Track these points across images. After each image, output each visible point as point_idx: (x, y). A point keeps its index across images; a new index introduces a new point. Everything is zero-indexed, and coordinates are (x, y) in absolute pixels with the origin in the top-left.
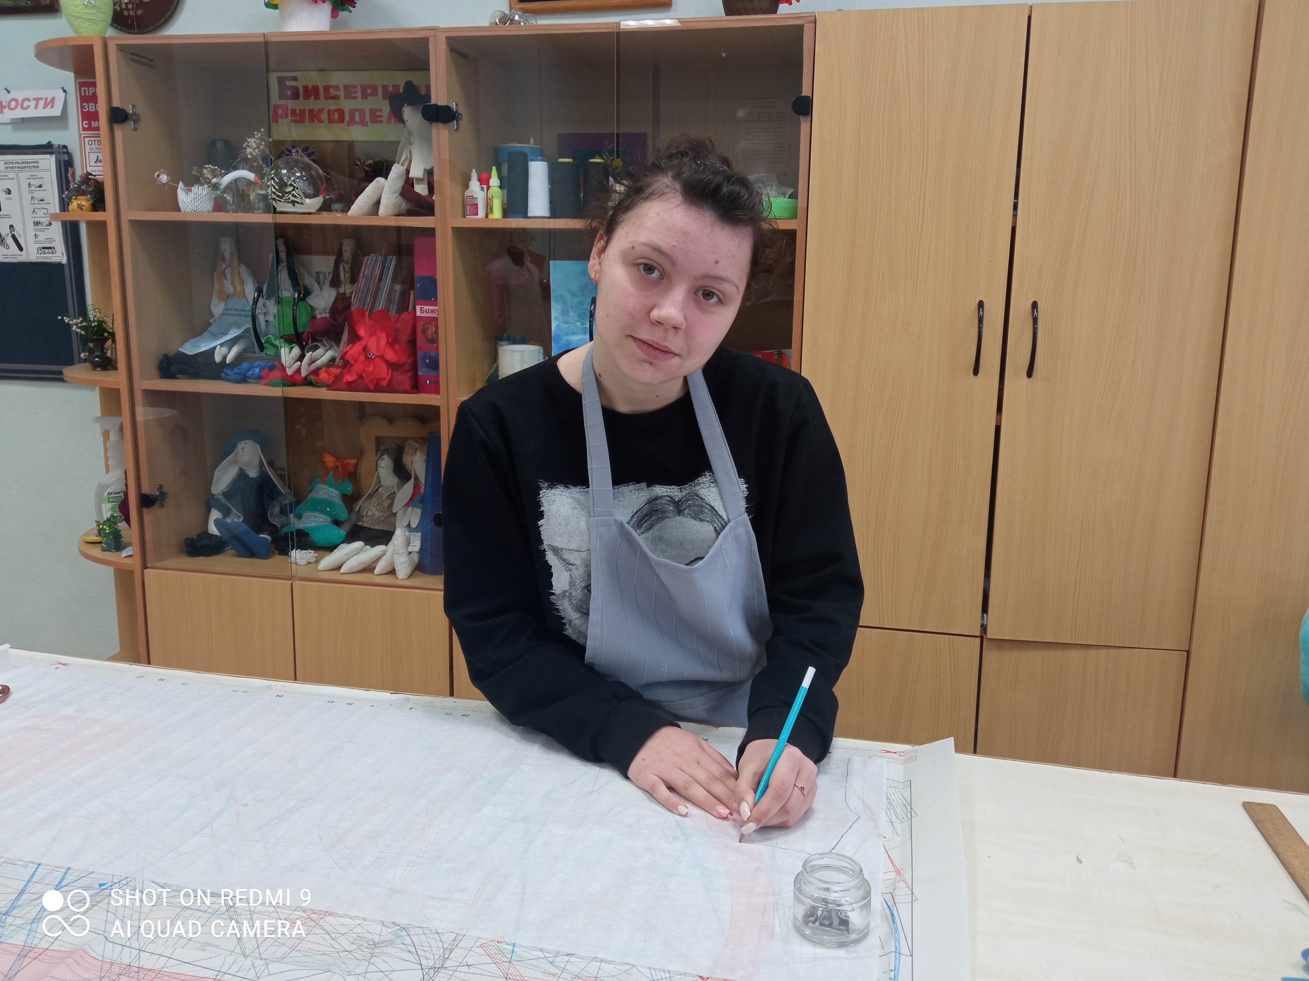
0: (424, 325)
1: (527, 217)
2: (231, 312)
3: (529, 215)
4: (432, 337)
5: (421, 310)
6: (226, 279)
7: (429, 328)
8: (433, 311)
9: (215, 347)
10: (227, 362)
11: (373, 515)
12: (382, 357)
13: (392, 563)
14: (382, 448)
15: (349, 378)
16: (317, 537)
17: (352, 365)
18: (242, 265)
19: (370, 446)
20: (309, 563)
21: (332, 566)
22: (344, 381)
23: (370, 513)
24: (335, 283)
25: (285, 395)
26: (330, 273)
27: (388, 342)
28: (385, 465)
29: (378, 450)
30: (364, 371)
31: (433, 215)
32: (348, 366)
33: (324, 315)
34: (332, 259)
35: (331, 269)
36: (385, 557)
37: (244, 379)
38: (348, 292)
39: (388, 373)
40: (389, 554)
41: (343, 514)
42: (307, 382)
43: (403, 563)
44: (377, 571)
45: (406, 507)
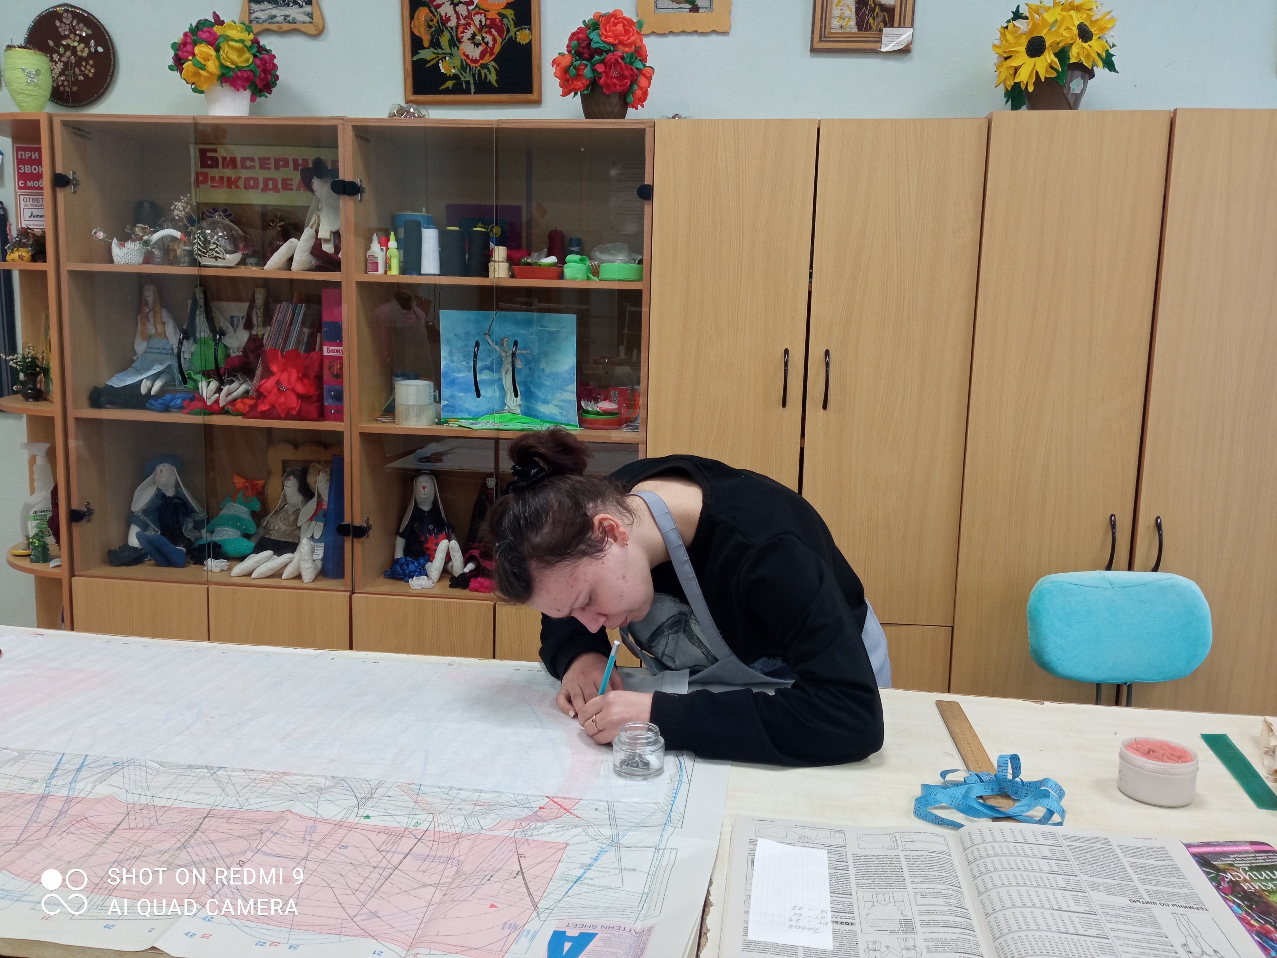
0: (330, 363)
1: (420, 274)
2: (153, 350)
3: (422, 273)
4: (337, 373)
5: (328, 350)
6: (149, 321)
7: (334, 365)
8: (338, 351)
9: (142, 380)
10: (152, 394)
11: (280, 529)
12: (293, 390)
13: (299, 569)
14: (288, 470)
15: (263, 407)
16: (229, 549)
17: (265, 397)
18: (164, 310)
19: (277, 468)
20: (222, 570)
21: (244, 572)
22: (259, 410)
23: (276, 527)
24: (248, 325)
25: (205, 422)
26: (243, 317)
27: (298, 377)
28: (291, 487)
29: (284, 472)
30: (277, 402)
31: (340, 271)
32: (262, 397)
33: (237, 354)
34: (246, 305)
35: (244, 314)
36: (292, 564)
37: (166, 409)
38: (260, 333)
39: (298, 403)
40: (295, 561)
41: (252, 529)
42: (224, 411)
43: (308, 569)
44: (284, 576)
45: (310, 522)
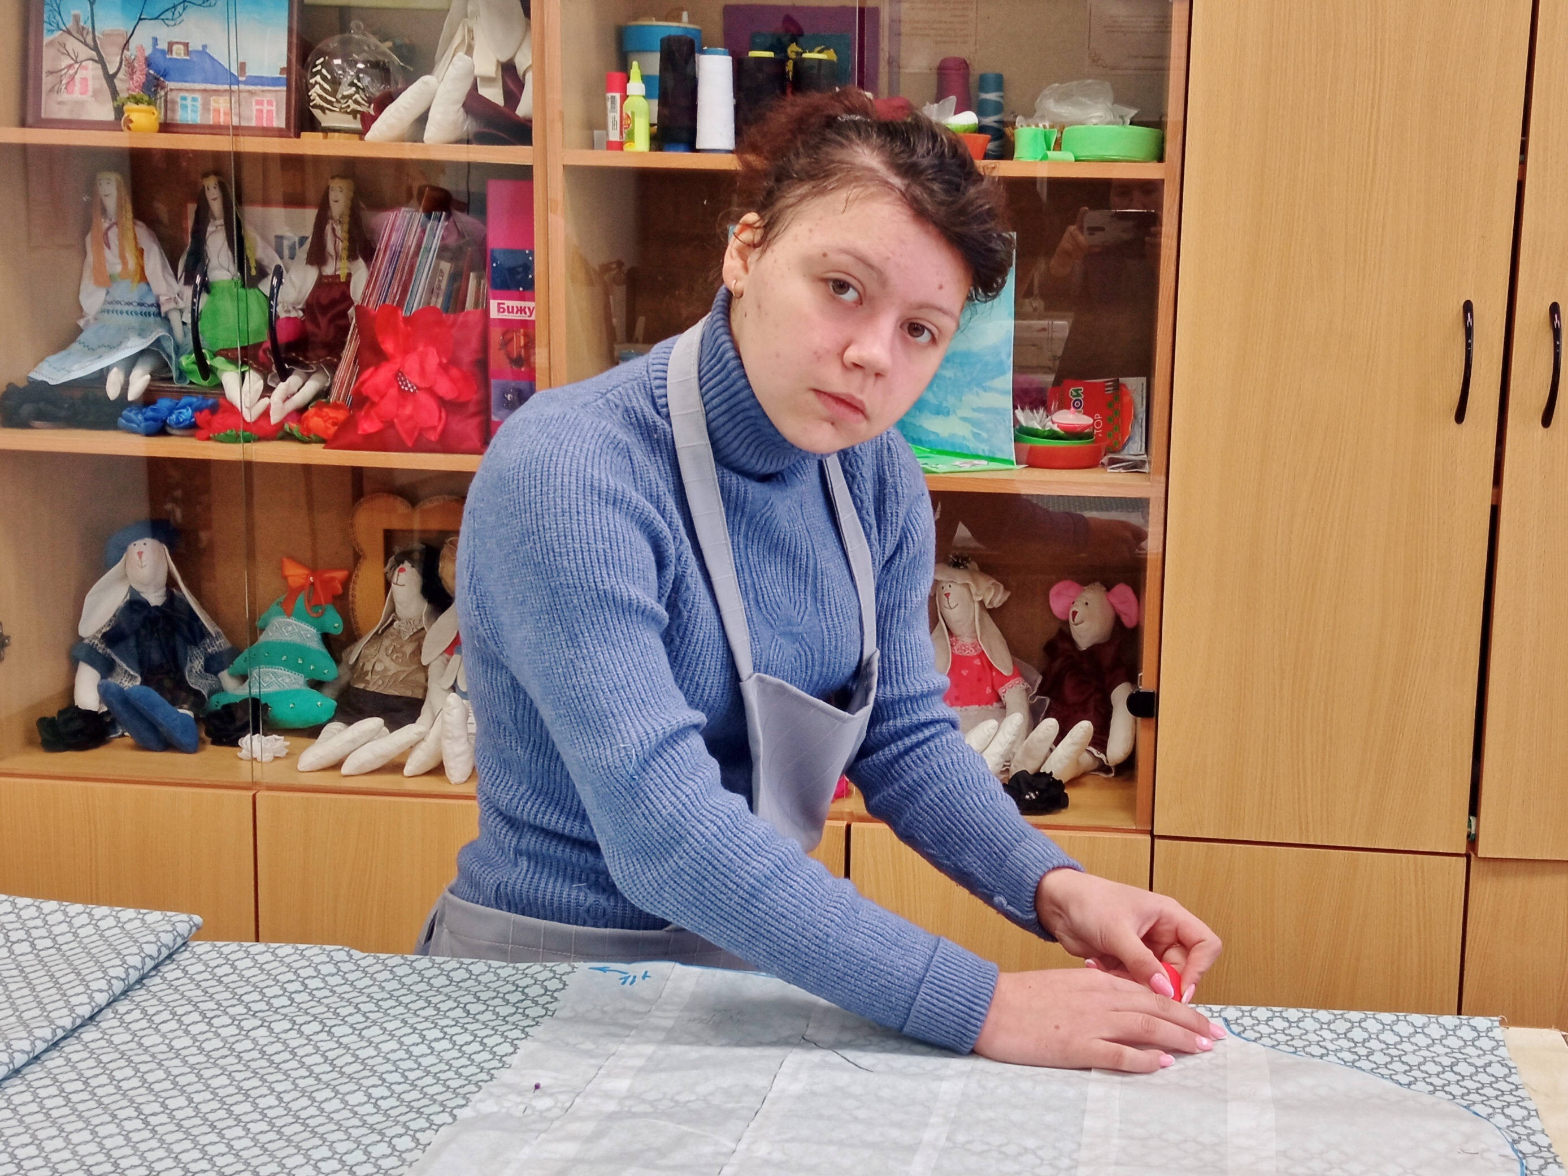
0: (504, 334)
1: (695, 150)
2: (119, 307)
3: (698, 147)
4: (519, 355)
5: (499, 308)
6: (109, 247)
7: (513, 339)
8: (521, 310)
9: (108, 369)
12: (430, 391)
13: (439, 754)
14: (397, 549)
15: (368, 426)
16: (282, 711)
17: (373, 404)
19: (373, 546)
20: (276, 758)
21: (325, 763)
22: (360, 432)
24: (317, 256)
25: (248, 458)
26: (302, 240)
27: (440, 364)
28: (406, 582)
29: (388, 553)
30: (397, 416)
32: (368, 405)
33: (293, 314)
35: (309, 231)
36: (423, 745)
37: (160, 430)
38: (342, 273)
39: (440, 418)
40: (431, 738)
41: (328, 670)
42: (280, 434)
43: (458, 756)
44: (408, 770)
45: (446, 655)
